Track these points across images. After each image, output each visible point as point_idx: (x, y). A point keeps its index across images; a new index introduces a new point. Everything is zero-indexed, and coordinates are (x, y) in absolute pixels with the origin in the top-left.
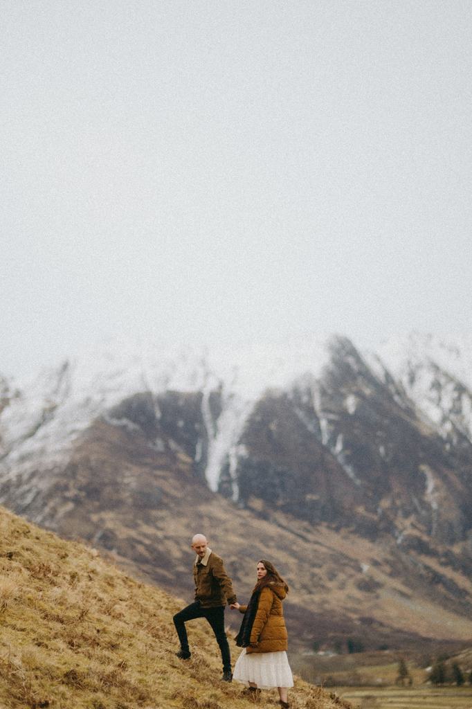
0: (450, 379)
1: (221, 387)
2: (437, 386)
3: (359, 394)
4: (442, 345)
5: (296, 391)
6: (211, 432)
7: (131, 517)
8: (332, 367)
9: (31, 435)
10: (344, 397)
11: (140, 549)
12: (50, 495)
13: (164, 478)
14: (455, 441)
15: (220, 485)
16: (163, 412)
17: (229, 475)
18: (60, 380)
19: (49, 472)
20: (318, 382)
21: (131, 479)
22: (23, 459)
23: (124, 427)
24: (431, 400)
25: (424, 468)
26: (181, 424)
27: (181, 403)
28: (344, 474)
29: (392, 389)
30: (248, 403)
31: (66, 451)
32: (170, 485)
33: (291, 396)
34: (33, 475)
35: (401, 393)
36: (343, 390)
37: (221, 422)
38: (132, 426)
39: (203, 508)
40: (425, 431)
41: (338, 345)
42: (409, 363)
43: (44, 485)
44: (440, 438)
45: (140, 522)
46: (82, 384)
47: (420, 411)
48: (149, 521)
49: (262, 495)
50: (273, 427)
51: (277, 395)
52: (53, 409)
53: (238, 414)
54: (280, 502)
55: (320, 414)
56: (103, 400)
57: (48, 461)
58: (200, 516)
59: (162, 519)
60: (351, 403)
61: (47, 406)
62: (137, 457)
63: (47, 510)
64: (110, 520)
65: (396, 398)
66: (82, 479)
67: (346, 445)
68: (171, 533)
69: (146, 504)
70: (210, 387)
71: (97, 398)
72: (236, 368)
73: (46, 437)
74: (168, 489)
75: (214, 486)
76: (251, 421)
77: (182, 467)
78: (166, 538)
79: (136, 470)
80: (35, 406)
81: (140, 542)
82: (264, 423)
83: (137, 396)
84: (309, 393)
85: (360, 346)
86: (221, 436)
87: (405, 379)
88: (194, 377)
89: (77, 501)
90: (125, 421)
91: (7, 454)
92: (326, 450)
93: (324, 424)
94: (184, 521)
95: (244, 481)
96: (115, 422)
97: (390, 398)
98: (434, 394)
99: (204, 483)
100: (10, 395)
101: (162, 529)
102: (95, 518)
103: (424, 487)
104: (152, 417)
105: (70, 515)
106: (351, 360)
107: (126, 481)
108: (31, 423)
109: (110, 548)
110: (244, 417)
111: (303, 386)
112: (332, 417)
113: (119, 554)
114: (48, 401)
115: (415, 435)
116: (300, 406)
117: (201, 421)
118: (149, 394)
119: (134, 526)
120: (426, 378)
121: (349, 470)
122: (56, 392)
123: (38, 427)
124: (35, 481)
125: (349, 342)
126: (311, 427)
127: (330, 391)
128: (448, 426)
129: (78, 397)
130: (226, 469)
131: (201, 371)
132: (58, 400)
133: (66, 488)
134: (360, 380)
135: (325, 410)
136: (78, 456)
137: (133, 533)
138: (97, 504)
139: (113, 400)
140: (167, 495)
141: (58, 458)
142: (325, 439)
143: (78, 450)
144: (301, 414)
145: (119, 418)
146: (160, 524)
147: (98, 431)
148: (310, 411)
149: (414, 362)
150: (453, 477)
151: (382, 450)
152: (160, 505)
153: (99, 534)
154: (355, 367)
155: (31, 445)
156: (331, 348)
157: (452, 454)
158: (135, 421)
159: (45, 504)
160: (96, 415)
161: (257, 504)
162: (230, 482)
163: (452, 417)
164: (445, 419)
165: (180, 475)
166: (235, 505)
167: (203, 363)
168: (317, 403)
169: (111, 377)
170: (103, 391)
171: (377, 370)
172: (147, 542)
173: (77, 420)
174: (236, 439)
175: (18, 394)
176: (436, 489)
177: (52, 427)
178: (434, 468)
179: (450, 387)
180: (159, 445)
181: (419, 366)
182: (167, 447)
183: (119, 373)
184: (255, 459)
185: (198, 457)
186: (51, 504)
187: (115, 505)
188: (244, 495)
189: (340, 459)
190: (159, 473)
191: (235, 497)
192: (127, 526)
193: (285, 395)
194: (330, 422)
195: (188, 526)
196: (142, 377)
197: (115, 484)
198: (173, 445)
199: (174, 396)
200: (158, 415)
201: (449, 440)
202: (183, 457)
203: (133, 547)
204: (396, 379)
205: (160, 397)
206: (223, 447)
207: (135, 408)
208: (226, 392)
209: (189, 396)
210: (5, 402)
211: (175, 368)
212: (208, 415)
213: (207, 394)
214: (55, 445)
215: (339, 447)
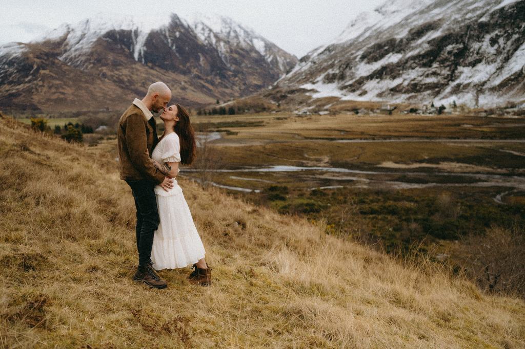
0: (207, 27)
1: (137, 29)
2: (203, 29)
3: (180, 32)
4: (205, 17)
5: (161, 30)
6: (135, 42)
7: (111, 68)
8: (172, 23)
9: (78, 43)
10: (175, 32)
11: (115, 78)
12: (86, 61)
13: (121, 57)
14: (209, 46)
15: (139, 59)
16: (120, 36)
17: (141, 56)
18: (86, 26)
19: (85, 54)
20: (168, 27)
21: (111, 57)
22: (76, 50)
23: (107, 41)
24: (202, 34)
25: (200, 54)
26: (125, 40)
27: (125, 33)
28: (176, 56)
29: (190, 30)
30: (146, 34)
31: (90, 48)
32: (123, 59)
33: (159, 32)
34: (79, 55)
35: (193, 31)
36: (175, 30)
37: (138, 39)
38: (110, 40)
39: (134, 66)
40: (200, 43)
41: (172, 15)
42: (195, 22)
43: (83, 58)
44: (204, 45)
45: (114, 70)
46: (93, 27)
48: (117, 70)
49: (151, 62)
50: (154, 41)
51: (155, 31)
52: (85, 34)
53: (143, 37)
54: (157, 64)
55: (168, 38)
56: (100, 32)
57: (84, 51)
58: (133, 68)
59: (121, 69)
60: (177, 34)
61: (82, 34)
62: (112, 50)
63: (85, 66)
64: (105, 69)
65: (191, 33)
66: (95, 56)
67: (176, 47)
68: (124, 73)
69: (116, 65)
70: (134, 29)
71: (98, 31)
72: (142, 23)
73: (83, 43)
74: (122, 60)
75: (137, 60)
76: (147, 38)
77: (127, 53)
78: (122, 75)
79: (112, 54)
80: (79, 33)
81: (114, 76)
82: (151, 40)
83: (111, 31)
84: (165, 30)
85: (180, 16)
86: (138, 44)
87: (194, 27)
88: (129, 25)
89: (94, 63)
90: (108, 39)
91: (70, 49)
92: (170, 48)
93: (169, 40)
94: (128, 70)
95: (146, 57)
96: (104, 39)
97: (189, 32)
98: (202, 32)
99: (134, 58)
100: (70, 30)
101: (121, 72)
102: (100, 69)
103: (199, 60)
104: (116, 38)
105: (92, 68)
106: (177, 21)
107: (109, 57)
108: (77, 39)
109: (105, 78)
110: (145, 38)
111: (163, 28)
112: (172, 38)
113: (108, 79)
114: (83, 32)
115: (198, 45)
116: (162, 34)
117: (132, 39)
118: (115, 30)
119: (113, 71)
120: (200, 27)
121: (177, 54)
122: (85, 29)
123: (80, 40)
124: (80, 57)
125: (176, 15)
126: (165, 42)
127: (171, 30)
128: (207, 42)
129: (92, 31)
130: (140, 54)
131: (131, 23)
132: (86, 32)
133: (90, 60)
134: (180, 27)
135: (170, 36)
136: (93, 49)
137: (112, 73)
138: (100, 65)
139: (104, 32)
140: (122, 62)
141: (87, 50)
142: (170, 45)
143: (93, 48)
144: (162, 37)
145: (106, 38)
146: (121, 71)
147: (99, 42)
148: (165, 36)
149: (197, 22)
150: (208, 57)
151: (187, 48)
152: (120, 65)
153: (101, 74)
154: (178, 23)
155: (77, 46)
156: (171, 17)
157: (208, 49)
159: (84, 65)
160: (98, 37)
161: (150, 64)
162: (142, 58)
163: (208, 39)
164: (206, 39)
165: (126, 56)
166: (143, 65)
167: (132, 21)
168: (167, 34)
169: (103, 25)
170: (100, 29)
171: (185, 24)
172: (117, 76)
173: (92, 38)
174: (143, 45)
175: (73, 30)
176: (203, 60)
177: (84, 41)
178: (202, 54)
179: (207, 30)
180: (119, 46)
181: (198, 23)
182: (121, 47)
183: (105, 24)
184: (149, 51)
185: (131, 50)
186: (86, 64)
187: (106, 65)
188: (146, 62)
189: (175, 51)
190: (120, 55)
191: (143, 63)
192: (111, 72)
193: (157, 32)
194: (172, 40)
195: (129, 71)
196: (113, 25)
197: (105, 59)
198: (123, 47)
199: (123, 31)
200: (118, 37)
201: (207, 46)
202: (126, 50)
203: (112, 78)
204: (191, 27)
205: (118, 31)
206: (139, 47)
207: (111, 35)
208: (139, 30)
209: (128, 31)
210: (69, 32)
211: (123, 22)
212: (134, 38)
213: (133, 30)
214: (86, 46)
215: (174, 48)
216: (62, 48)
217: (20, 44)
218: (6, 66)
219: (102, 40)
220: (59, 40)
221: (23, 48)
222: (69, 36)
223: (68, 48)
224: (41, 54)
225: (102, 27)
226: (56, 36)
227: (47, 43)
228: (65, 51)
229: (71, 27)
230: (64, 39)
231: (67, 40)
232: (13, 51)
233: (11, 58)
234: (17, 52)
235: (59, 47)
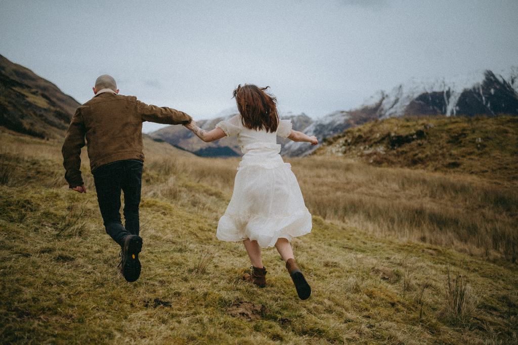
1: (449, 89)
3: (495, 88)
5: (474, 89)
6: (447, 103)
8: (486, 80)
9: (392, 107)
10: (490, 89)
16: (432, 98)
18: (399, 91)
20: (481, 85)
22: (390, 114)
26: (437, 101)
27: (437, 95)
29: (506, 86)
30: (458, 94)
31: (402, 112)
33: (472, 90)
35: (509, 87)
36: (490, 87)
37: (450, 100)
41: (487, 73)
42: (512, 77)
46: (406, 92)
47: (516, 92)
50: (467, 100)
52: (398, 99)
53: (455, 97)
55: (482, 95)
56: (413, 96)
57: (398, 115)
60: (492, 91)
61: (395, 99)
62: (425, 112)
65: (508, 89)
67: (491, 105)
70: (447, 89)
71: (411, 95)
72: (454, 83)
73: (396, 108)
76: (460, 98)
80: (393, 99)
82: (464, 99)
83: (424, 94)
84: (478, 89)
85: (494, 72)
86: (450, 104)
87: (510, 82)
88: (441, 86)
90: (420, 102)
91: (384, 115)
92: (485, 106)
93: (484, 98)
96: (417, 102)
97: (505, 88)
100: (385, 96)
104: (428, 99)
106: (492, 78)
108: (391, 104)
110: (457, 98)
111: (476, 87)
112: (486, 96)
114: (396, 96)
116: (475, 93)
117: (444, 100)
118: (427, 93)
121: (492, 112)
122: (398, 94)
123: (394, 105)
125: (491, 72)
126: (479, 100)
127: (485, 88)
129: (405, 95)
130: (452, 113)
131: (443, 85)
132: (399, 97)
134: (495, 84)
135: (484, 94)
136: (406, 112)
139: (416, 95)
141: (401, 114)
142: (484, 103)
144: (475, 95)
145: (418, 100)
147: (412, 104)
148: (479, 94)
149: (513, 76)
151: (503, 105)
155: (392, 111)
156: (485, 74)
158: (423, 101)
160: (411, 100)
167: (444, 82)
168: (481, 92)
169: (415, 88)
170: (413, 93)
171: (500, 80)
173: (406, 102)
174: (455, 105)
175: (387, 96)
177: (398, 104)
180: (431, 108)
181: (515, 77)
182: (433, 107)
183: (417, 87)
184: (461, 110)
189: (489, 109)
193: (471, 90)
194: (485, 97)
196: (424, 88)
198: (435, 108)
199: (435, 93)
202: (438, 110)
204: (507, 82)
205: (430, 94)
206: (451, 106)
207: (424, 97)
208: (451, 91)
209: (440, 92)
210: (383, 98)
211: (434, 84)
212: (446, 98)
213: (445, 91)
214: (399, 110)
215: (489, 105)
216: (378, 113)
217: (342, 112)
218: (331, 132)
219: (415, 103)
220: (374, 106)
221: (344, 116)
222: (384, 102)
223: (383, 112)
224: (360, 120)
225: (414, 91)
226: (372, 102)
227: (365, 110)
228: (380, 116)
229: (386, 93)
230: (379, 105)
231: (382, 106)
232: (337, 119)
233: (336, 125)
234: (341, 120)
235: (375, 113)
